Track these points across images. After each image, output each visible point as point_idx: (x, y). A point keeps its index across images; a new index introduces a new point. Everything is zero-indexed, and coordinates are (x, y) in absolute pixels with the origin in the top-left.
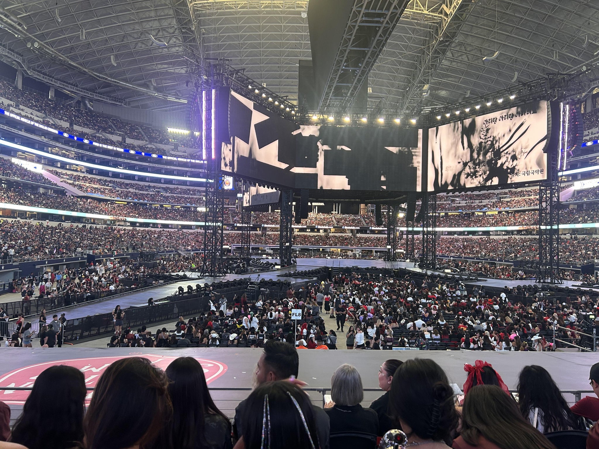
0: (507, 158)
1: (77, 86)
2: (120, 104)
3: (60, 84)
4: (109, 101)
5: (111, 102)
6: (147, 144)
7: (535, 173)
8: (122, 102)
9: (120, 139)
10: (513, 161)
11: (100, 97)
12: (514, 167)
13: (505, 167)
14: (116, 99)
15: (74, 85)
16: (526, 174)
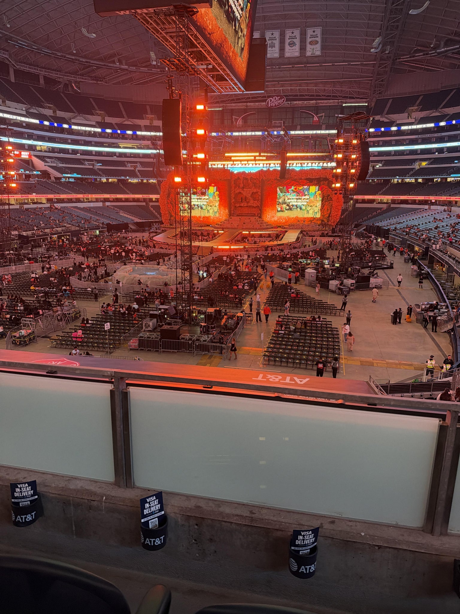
1: (60, 72)
2: (101, 83)
3: (45, 72)
4: (90, 81)
5: (92, 82)
6: (124, 121)
8: (103, 81)
9: (99, 119)
11: (83, 79)
14: (96, 79)
15: (58, 71)
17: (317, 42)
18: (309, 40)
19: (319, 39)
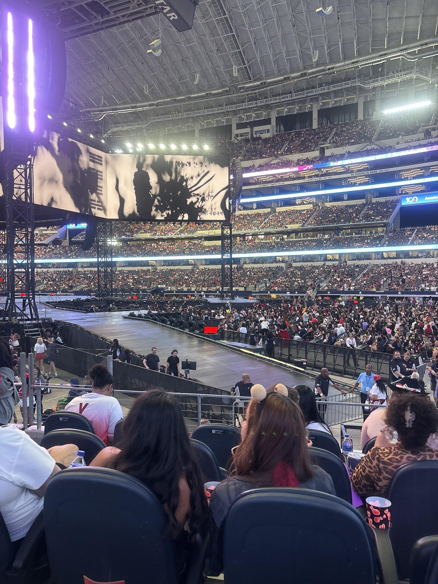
0: (198, 199)
7: (219, 214)
10: (202, 203)
12: (203, 206)
13: (196, 206)
16: (212, 214)
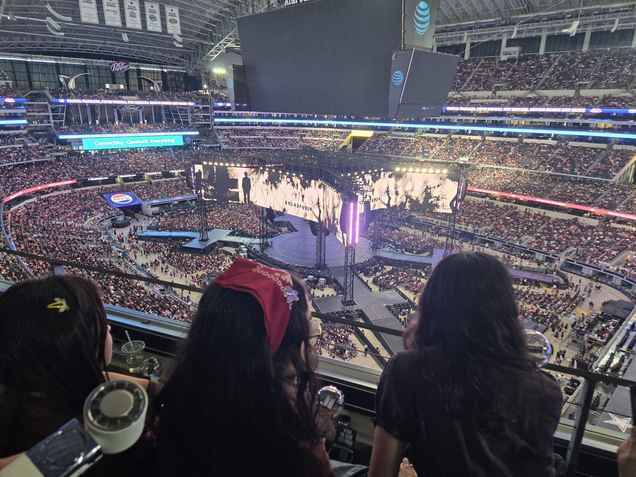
0: (435, 199)
7: (449, 209)
10: (437, 201)
12: (437, 204)
13: (433, 204)
16: (444, 209)
17: (176, 22)
18: (168, 18)
19: (177, 19)
